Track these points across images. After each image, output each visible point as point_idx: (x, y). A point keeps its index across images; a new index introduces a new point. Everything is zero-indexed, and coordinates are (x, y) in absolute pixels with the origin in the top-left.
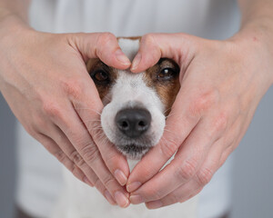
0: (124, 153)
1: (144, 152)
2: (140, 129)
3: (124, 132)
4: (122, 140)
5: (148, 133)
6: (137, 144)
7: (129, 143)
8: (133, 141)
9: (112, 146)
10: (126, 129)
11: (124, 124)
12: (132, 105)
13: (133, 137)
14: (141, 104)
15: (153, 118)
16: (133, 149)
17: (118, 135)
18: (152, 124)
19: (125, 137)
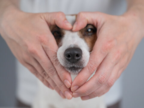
0: (69, 71)
1: (79, 70)
2: (77, 58)
3: (69, 60)
4: (68, 64)
5: (81, 61)
6: (76, 66)
7: (72, 66)
8: (74, 65)
9: (63, 68)
10: (70, 58)
11: (69, 56)
12: (72, 46)
13: (73, 63)
14: (77, 46)
15: (83, 52)
16: (73, 69)
17: (66, 62)
18: (83, 56)
19: (69, 62)
